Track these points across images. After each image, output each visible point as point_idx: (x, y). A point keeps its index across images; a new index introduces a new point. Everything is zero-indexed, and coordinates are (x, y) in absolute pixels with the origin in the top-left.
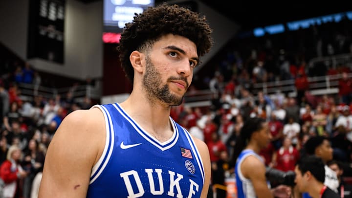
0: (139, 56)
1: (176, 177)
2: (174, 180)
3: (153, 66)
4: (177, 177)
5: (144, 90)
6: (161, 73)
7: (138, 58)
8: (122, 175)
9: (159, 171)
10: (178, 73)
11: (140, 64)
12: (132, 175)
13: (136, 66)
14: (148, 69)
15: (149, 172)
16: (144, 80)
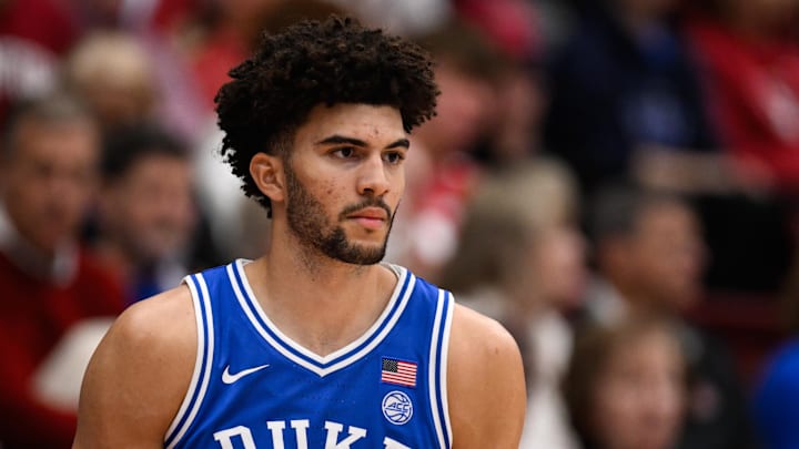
0: (269, 164)
1: (342, 436)
2: (338, 442)
3: (302, 186)
4: (349, 435)
5: (295, 240)
6: (322, 201)
7: (268, 168)
8: (218, 436)
9: (301, 426)
10: (360, 194)
11: (274, 182)
12: (239, 436)
13: (267, 189)
14: (293, 193)
15: (277, 427)
16: (290, 219)
